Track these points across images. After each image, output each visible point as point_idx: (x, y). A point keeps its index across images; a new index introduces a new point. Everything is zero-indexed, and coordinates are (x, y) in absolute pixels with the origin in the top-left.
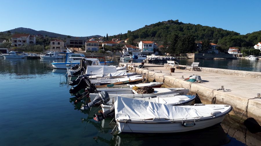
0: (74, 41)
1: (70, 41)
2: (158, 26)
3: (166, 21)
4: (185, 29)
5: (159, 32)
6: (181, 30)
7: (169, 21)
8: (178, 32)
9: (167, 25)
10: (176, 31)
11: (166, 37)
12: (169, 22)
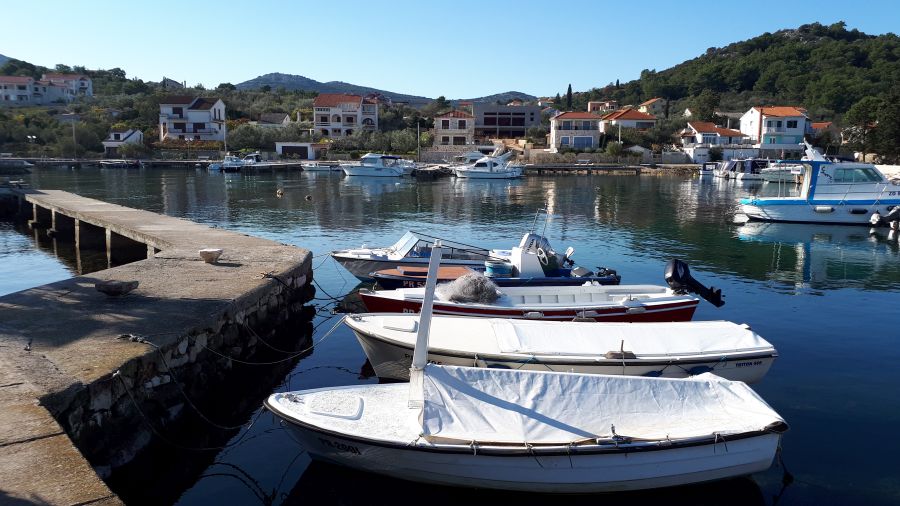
0: (497, 116)
1: (485, 114)
2: (763, 51)
3: (792, 31)
4: (877, 57)
5: (770, 71)
6: (861, 60)
7: (805, 29)
8: (849, 69)
9: (798, 45)
10: (839, 64)
11: (802, 89)
12: (807, 31)
